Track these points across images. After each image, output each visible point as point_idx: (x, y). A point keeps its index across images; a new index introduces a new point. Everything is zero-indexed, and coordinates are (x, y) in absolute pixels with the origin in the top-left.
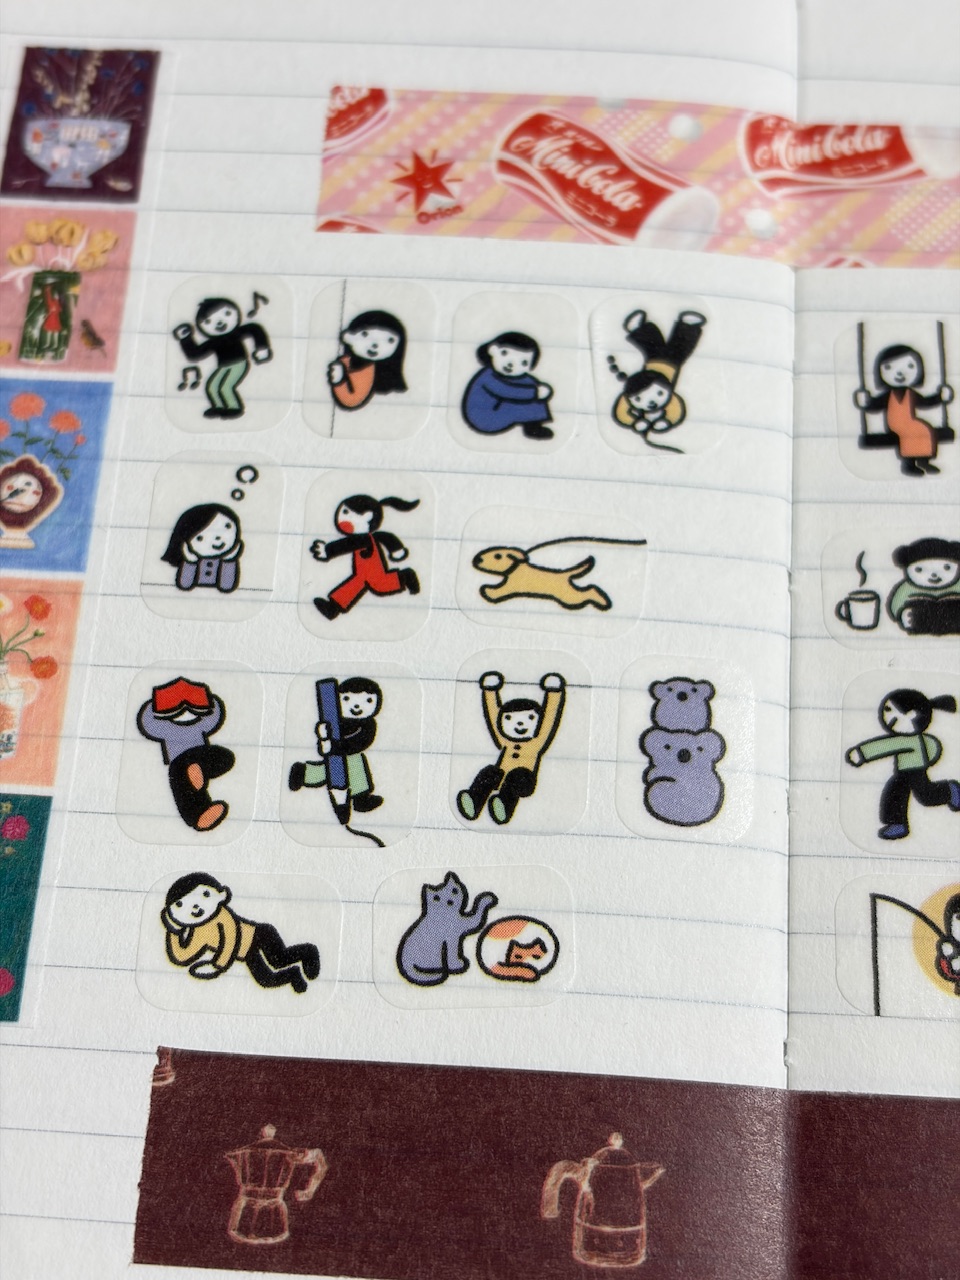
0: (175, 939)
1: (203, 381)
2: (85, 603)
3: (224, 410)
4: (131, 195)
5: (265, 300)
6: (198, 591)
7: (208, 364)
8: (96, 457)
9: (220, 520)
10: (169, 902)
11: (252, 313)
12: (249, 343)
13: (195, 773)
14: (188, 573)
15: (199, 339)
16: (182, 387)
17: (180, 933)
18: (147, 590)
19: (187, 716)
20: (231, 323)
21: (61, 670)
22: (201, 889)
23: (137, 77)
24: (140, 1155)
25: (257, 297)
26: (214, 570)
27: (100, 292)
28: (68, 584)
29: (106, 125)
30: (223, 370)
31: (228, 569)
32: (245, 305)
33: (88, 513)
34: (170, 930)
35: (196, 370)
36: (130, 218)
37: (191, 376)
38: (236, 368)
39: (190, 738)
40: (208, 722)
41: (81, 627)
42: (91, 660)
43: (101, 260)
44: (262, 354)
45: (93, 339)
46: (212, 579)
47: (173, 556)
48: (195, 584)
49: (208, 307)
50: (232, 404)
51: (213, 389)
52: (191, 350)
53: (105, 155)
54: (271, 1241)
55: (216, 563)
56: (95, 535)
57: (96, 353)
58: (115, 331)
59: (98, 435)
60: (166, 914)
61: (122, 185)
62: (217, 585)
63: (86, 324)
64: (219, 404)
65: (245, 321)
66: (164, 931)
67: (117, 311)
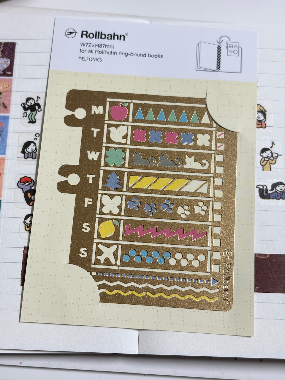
0: (26, 226)
1: (28, 115)
2: (6, 161)
3: (32, 121)
4: (11, 75)
5: (40, 98)
6: (28, 159)
7: (29, 112)
8: (7, 132)
9: (32, 144)
10: (25, 220)
11: (37, 101)
12: (37, 107)
13: (29, 195)
14: (26, 155)
15: (27, 106)
16: (23, 117)
18: (18, 159)
19: (27, 184)
20: (33, 103)
21: (2, 175)
23: (11, 49)
24: (21, 266)
25: (38, 97)
26: (31, 154)
27: (6, 96)
28: (2, 158)
29: (5, 60)
30: (32, 113)
31: (34, 155)
32: (36, 99)
33: (6, 143)
34: (25, 225)
35: (26, 113)
36: (11, 80)
37: (25, 114)
38: (34, 113)
39: (28, 188)
40: (31, 185)
41: (6, 166)
42: (8, 173)
43: (6, 89)
44: (39, 110)
45: (5, 107)
46: (31, 157)
47: (23, 152)
48: (28, 157)
49: (28, 99)
50: (34, 120)
51: (30, 117)
52: (25, 109)
53: (5, 66)
55: (32, 153)
56: (7, 147)
57: (6, 110)
58: (9, 105)
59: (7, 127)
60: (24, 222)
61: (9, 73)
62: (32, 158)
63: (3, 103)
64: (31, 120)
65: (36, 102)
66: (24, 225)
67: (10, 100)
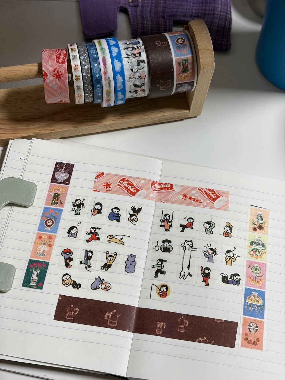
0: (63, 281)
1: (75, 210)
2: (56, 237)
3: (77, 214)
4: (69, 184)
5: (85, 200)
6: (71, 237)
7: (76, 208)
8: (60, 219)
9: (75, 228)
10: (63, 277)
11: (82, 201)
12: (82, 205)
13: (68, 261)
14: (70, 235)
15: (75, 204)
16: (72, 210)
17: (64, 281)
18: (64, 237)
19: (68, 254)
20: (80, 202)
21: (52, 246)
22: (67, 275)
23: (71, 167)
24: (56, 307)
25: (84, 199)
26: (73, 235)
27: (63, 197)
28: (54, 235)
29: (66, 174)
30: (78, 209)
31: (75, 235)
32: (82, 200)
33: (58, 226)
34: (63, 280)
35: (74, 208)
36: (68, 187)
37: (74, 209)
38: (80, 208)
39: (68, 256)
40: (70, 255)
41: (55, 241)
42: (56, 245)
43: (63, 193)
44: (83, 207)
45: (61, 203)
46: (73, 236)
47: (68, 233)
48: (71, 236)
49: (77, 200)
50: (79, 213)
51: (76, 211)
52: (74, 206)
53: (66, 178)
54: (71, 319)
55: (74, 234)
56: (59, 229)
57: (61, 205)
58: (64, 202)
59: (60, 216)
60: (62, 278)
61: (68, 183)
62: (74, 237)
63: (60, 201)
64: (77, 213)
65: (82, 202)
66: (62, 280)
67: (65, 199)
